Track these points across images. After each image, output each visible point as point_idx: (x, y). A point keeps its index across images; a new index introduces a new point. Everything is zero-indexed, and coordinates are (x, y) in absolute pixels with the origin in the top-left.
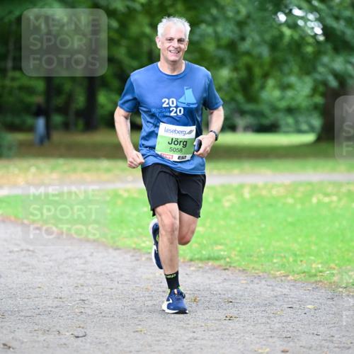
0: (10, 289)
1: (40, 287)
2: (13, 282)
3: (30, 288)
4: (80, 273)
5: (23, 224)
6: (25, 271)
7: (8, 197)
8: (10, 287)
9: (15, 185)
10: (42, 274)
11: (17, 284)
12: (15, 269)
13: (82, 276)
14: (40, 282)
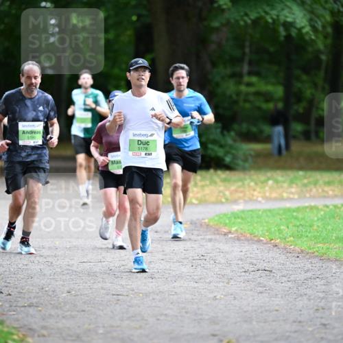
0: (245, 312)
1: (277, 310)
2: (249, 304)
3: (266, 311)
4: (321, 295)
5: (259, 241)
6: (261, 293)
7: (243, 211)
8: (245, 310)
9: (251, 200)
10: (280, 296)
11: (253, 306)
12: (251, 290)
13: (323, 298)
14: (277, 305)
